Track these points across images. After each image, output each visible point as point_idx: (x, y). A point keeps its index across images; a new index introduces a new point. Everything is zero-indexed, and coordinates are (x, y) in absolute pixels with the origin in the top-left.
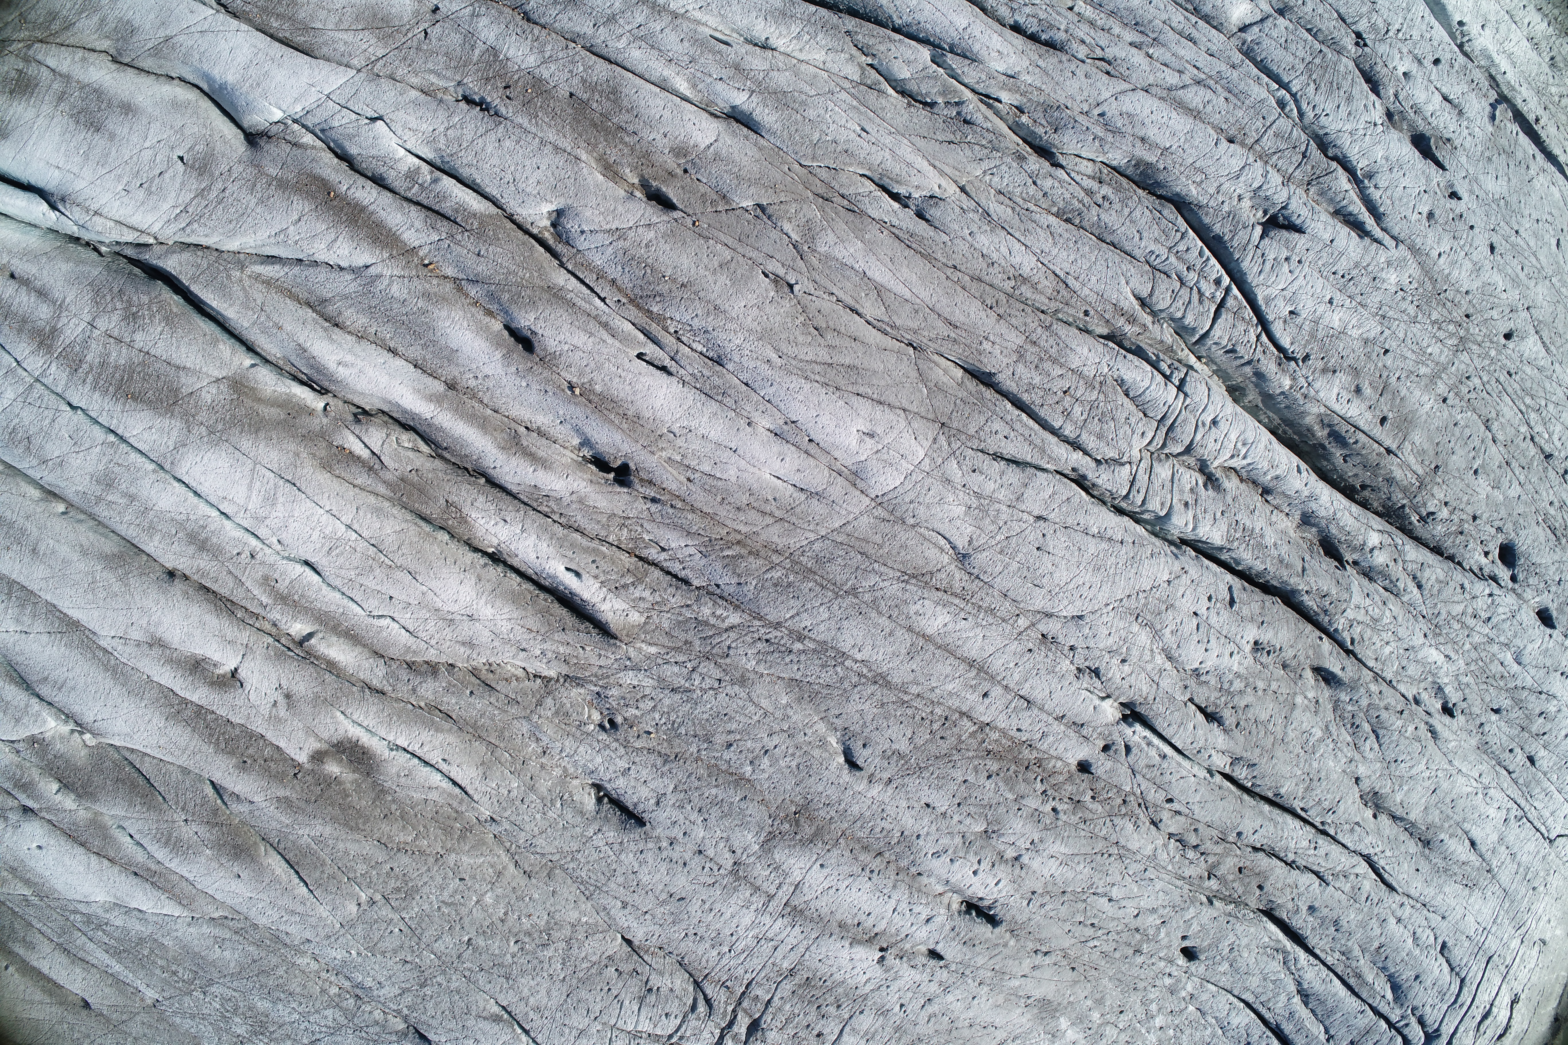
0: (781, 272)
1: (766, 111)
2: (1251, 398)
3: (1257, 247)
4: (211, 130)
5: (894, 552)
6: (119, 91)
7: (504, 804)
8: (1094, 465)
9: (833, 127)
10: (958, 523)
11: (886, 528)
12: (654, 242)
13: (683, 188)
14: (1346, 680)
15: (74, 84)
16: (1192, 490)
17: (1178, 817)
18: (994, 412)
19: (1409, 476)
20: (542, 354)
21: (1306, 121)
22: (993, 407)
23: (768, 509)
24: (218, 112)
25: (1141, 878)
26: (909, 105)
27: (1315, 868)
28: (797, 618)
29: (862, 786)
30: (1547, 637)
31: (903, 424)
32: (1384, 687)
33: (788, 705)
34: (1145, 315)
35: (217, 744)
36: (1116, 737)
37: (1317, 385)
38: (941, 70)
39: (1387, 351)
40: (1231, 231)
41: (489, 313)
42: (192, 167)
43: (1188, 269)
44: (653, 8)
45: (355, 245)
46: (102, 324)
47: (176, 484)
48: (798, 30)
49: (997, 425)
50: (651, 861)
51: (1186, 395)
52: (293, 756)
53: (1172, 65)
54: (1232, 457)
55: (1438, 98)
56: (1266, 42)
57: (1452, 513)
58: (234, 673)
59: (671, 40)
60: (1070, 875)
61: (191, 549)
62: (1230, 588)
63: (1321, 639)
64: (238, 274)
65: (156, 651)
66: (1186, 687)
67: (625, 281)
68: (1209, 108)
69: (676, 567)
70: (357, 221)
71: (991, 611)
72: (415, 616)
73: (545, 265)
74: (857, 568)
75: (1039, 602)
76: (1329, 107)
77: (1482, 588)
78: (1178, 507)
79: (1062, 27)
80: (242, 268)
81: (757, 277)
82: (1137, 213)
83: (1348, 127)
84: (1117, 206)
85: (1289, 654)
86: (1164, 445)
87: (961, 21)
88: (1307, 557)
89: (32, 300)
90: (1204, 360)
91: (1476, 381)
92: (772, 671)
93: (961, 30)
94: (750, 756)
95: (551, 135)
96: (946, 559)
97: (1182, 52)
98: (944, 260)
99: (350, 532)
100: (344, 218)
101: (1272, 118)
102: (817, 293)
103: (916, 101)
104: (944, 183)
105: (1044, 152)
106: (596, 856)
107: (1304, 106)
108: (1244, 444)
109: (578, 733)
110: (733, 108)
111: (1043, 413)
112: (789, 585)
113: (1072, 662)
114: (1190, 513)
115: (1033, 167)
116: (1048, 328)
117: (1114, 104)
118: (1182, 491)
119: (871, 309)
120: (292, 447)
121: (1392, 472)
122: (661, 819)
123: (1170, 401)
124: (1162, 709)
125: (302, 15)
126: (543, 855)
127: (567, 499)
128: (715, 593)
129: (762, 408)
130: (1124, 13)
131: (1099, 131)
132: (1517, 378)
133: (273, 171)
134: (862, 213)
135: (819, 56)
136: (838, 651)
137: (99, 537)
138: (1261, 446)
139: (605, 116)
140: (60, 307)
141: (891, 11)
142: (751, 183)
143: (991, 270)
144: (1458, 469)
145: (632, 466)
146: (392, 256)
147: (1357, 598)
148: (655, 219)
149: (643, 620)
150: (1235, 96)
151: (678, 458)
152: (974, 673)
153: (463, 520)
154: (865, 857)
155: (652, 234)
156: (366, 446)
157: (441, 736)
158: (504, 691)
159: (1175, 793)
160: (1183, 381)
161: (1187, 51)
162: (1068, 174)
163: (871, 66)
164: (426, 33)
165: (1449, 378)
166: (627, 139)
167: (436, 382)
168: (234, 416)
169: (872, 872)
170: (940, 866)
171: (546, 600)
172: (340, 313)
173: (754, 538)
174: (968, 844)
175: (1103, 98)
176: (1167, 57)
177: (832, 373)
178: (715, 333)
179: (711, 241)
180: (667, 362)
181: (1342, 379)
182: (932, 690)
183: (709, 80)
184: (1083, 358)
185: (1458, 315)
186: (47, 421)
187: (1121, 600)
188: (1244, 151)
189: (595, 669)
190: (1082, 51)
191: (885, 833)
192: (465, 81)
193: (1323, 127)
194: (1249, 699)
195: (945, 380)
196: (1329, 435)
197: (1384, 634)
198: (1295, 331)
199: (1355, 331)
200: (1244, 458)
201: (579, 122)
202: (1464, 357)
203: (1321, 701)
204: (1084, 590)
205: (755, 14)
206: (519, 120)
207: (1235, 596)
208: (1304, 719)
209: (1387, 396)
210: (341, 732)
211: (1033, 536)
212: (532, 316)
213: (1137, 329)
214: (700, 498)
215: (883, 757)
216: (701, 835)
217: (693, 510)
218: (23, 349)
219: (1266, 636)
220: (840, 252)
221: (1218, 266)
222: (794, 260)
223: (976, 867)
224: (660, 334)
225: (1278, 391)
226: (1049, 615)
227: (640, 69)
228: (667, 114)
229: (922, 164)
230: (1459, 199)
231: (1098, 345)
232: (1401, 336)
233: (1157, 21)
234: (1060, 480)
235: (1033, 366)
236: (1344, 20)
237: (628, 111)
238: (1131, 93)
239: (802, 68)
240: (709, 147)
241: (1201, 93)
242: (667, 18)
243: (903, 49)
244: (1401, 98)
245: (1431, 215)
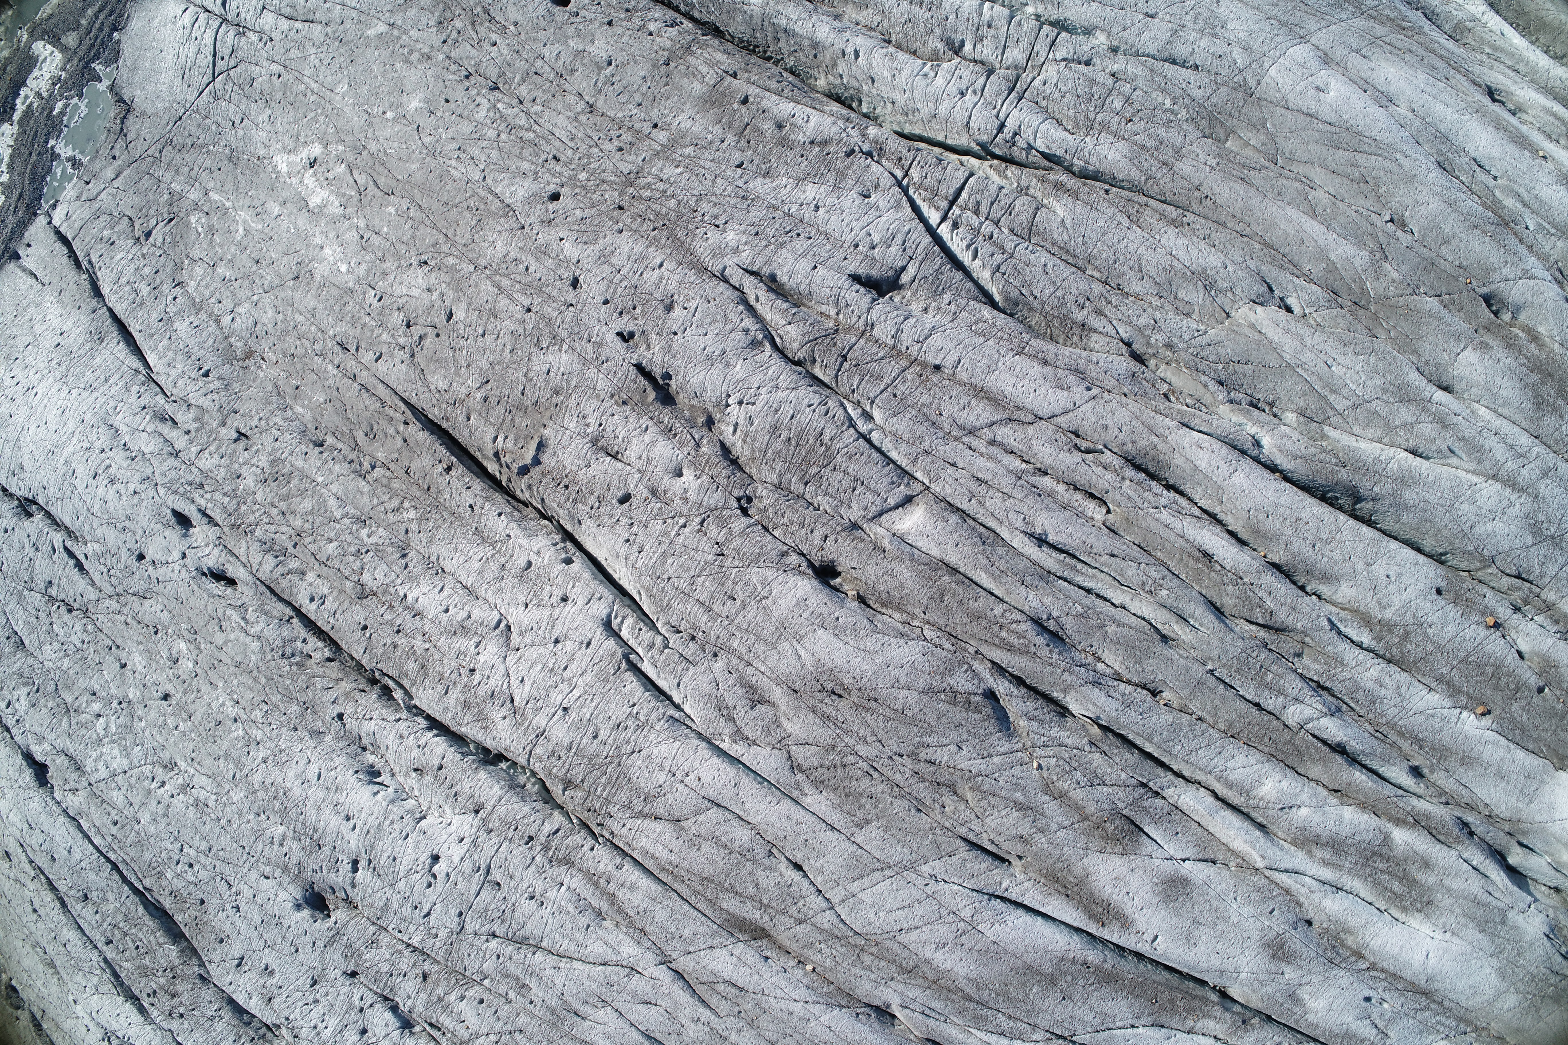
0: (1400, 233)
1: (1417, 383)
3: (911, 259)
9: (1358, 367)
12: (1501, 265)
13: (1478, 316)
16: (982, 39)
18: (1201, 105)
19: (706, 55)
21: (835, 400)
22: (1203, 109)
23: (1389, 47)
26: (1272, 405)
31: (1290, 97)
37: (835, 129)
39: (740, 166)
40: (942, 274)
43: (991, 237)
49: (1199, 94)
51: (996, 118)
53: (1002, 450)
55: (629, 455)
56: (882, 485)
57: (644, 27)
67: (1515, 240)
68: (963, 401)
79: (1128, 482)
81: (1419, 230)
82: (1048, 290)
83: (781, 395)
84: (1070, 298)
87: (1238, 479)
97: (990, 464)
98: (1252, 241)
101: (884, 396)
102: (1370, 212)
104: (1251, 317)
114: (986, 16)
115: (1158, 337)
116: (1151, 177)
117: (1077, 398)
118: (996, 37)
121: (728, 59)
123: (1014, 112)
131: (1093, 371)
132: (544, 156)
134: (1326, 289)
142: (1429, 314)
143: (1207, 232)
145: (1488, 98)
148: (1502, 285)
150: (928, 419)
155: (1505, 271)
160: (1000, 130)
161: (983, 466)
165: (649, 147)
173: (1393, 30)
175: (1090, 404)
176: (1007, 459)
177: (1354, 143)
179: (1458, 263)
181: (802, 137)
183: (1464, 414)
184: (1114, 149)
188: (923, 357)
193: (815, 392)
195: (1250, 135)
198: (864, 179)
199: (783, 184)
201: (1562, 379)
202: (625, 168)
205: (1430, 480)
209: (738, 124)
214: (1439, 64)
217: (1442, 58)
222: (1389, 244)
227: (1516, 429)
228: (1499, 381)
229: (1274, 334)
230: (620, 334)
231: (1095, 164)
232: (720, 181)
233: (1019, 496)
234: (1132, 46)
235: (1165, 143)
236: (766, 529)
237: (1527, 385)
238: (1058, 412)
239: (1379, 432)
240: (1464, 348)
241: (972, 418)
242: (1502, 474)
243: (1294, 449)
244: (692, 443)
245: (669, 308)
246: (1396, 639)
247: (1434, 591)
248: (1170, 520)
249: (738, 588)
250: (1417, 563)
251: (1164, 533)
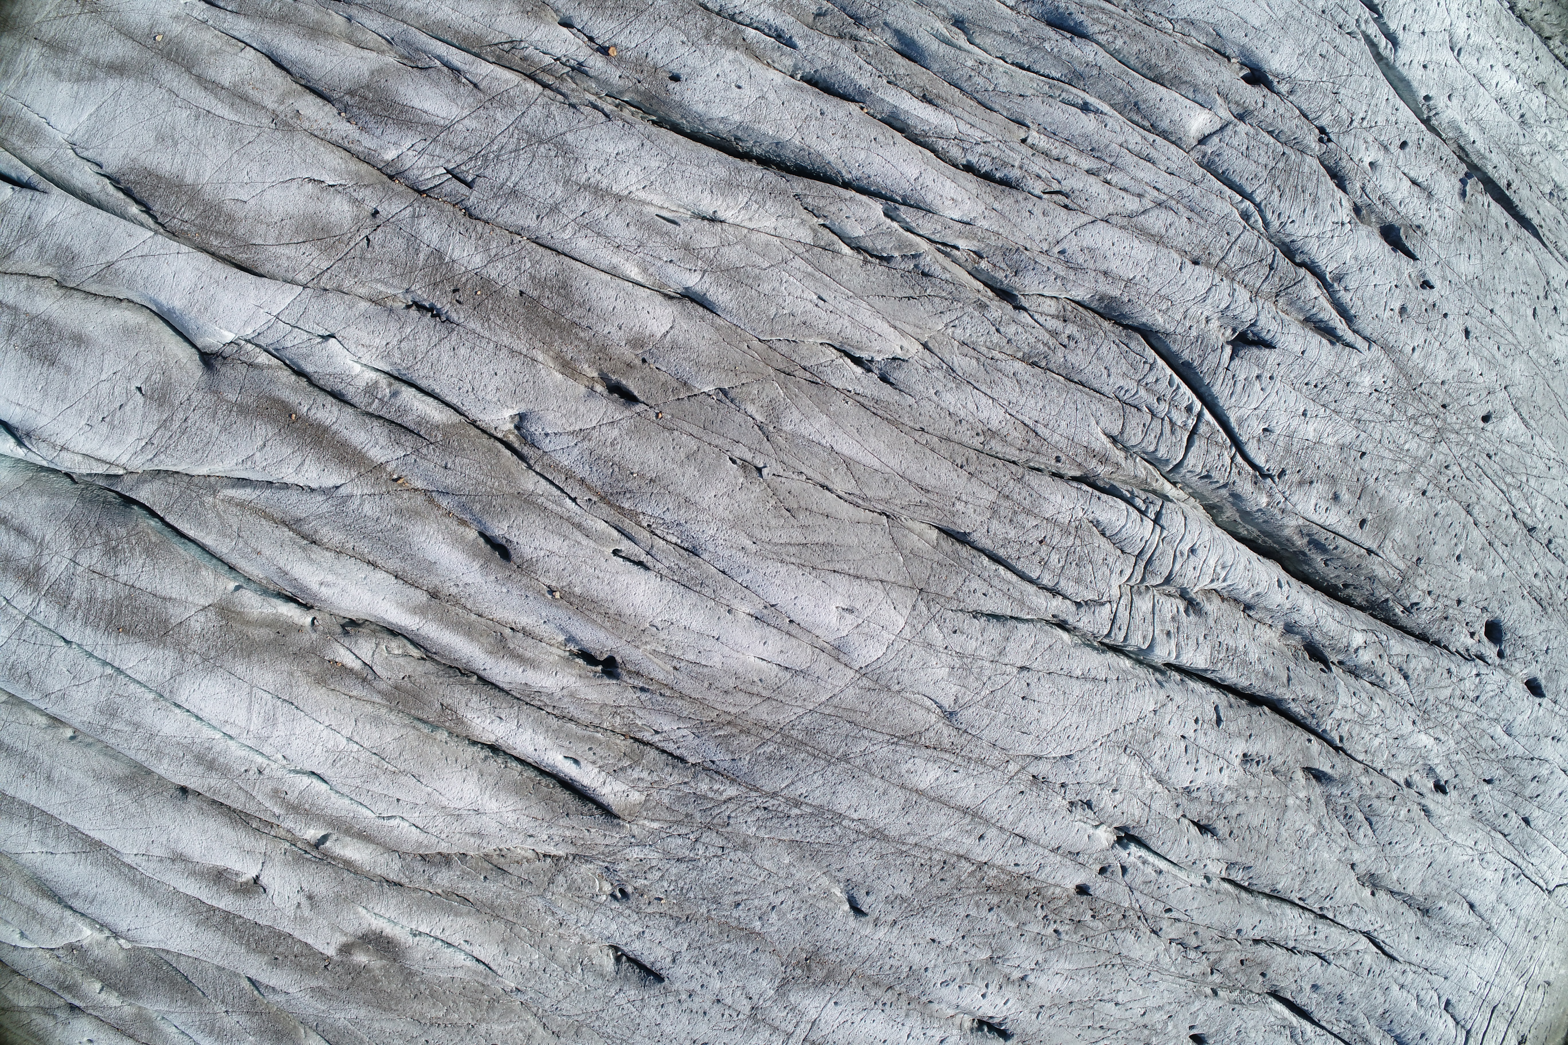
0: (748, 456)
1: (720, 290)
2: (1228, 514)
3: (1227, 369)
4: (166, 355)
5: (882, 718)
6: (69, 321)
7: (527, 976)
8: (1073, 608)
9: (789, 299)
10: (943, 684)
11: (873, 696)
12: (619, 440)
13: (643, 379)
14: (1336, 776)
15: (22, 316)
16: (1173, 618)
17: (1177, 924)
18: (971, 571)
19: (1391, 572)
20: (519, 561)
21: (1272, 230)
22: (969, 566)
23: (755, 690)
24: (171, 332)
25: (1146, 981)
26: (866, 262)
27: (1315, 951)
28: (792, 787)
29: (868, 930)
30: (1536, 707)
31: (881, 595)
32: (1375, 777)
33: (791, 864)
34: (1117, 452)
35: (248, 944)
36: (1111, 860)
37: (1294, 499)
38: (895, 225)
39: (1363, 454)
40: (1200, 356)
41: (463, 522)
42: (151, 398)
43: (1158, 400)
44: (596, 193)
45: (322, 467)
46: (85, 560)
47: (177, 711)
48: (746, 200)
49: (976, 584)
50: (672, 1013)
51: (1162, 528)
52: (321, 950)
53: (1132, 189)
54: (1212, 581)
55: (1407, 183)
56: (1227, 152)
57: (1435, 601)
58: (256, 880)
59: (617, 226)
60: (1076, 987)
61: (200, 770)
62: (1216, 708)
63: (1310, 741)
64: (211, 499)
65: (179, 866)
66: (1178, 805)
67: (594, 480)
68: (1172, 231)
69: (671, 747)
70: (321, 442)
71: (982, 761)
72: (424, 814)
73: (513, 470)
74: (847, 736)
75: (1028, 747)
76: (1295, 213)
77: (1468, 670)
78: (1160, 637)
79: (1017, 164)
80: (214, 493)
81: (725, 465)
82: (1104, 349)
83: (1315, 231)
84: (1083, 344)
85: (1278, 761)
86: (1143, 580)
87: (912, 171)
88: (1292, 666)
89: (12, 539)
90: (1179, 485)
91: (1456, 469)
92: (772, 835)
93: (912, 181)
94: (759, 913)
95: (505, 339)
96: (933, 718)
97: (1141, 175)
98: (912, 424)
99: (351, 744)
100: (309, 440)
101: (1237, 233)
102: (786, 474)
103: (872, 256)
104: (906, 344)
105: (1006, 295)
106: (619, 1013)
107: (1269, 216)
108: (1223, 568)
109: (592, 904)
110: (687, 289)
111: (1019, 566)
112: (782, 758)
113: (1064, 798)
114: (1173, 642)
115: (996, 315)
116: (1019, 480)
117: (1074, 240)
118: (1163, 622)
119: (842, 483)
120: (285, 667)
121: (1373, 571)
122: (678, 975)
123: (1147, 536)
124: (1155, 830)
125: (241, 231)
126: (569, 1016)
127: (558, 694)
128: (711, 770)
129: (740, 595)
130: (1080, 140)
131: (1060, 270)
132: (1497, 459)
133: (232, 397)
134: (825, 385)
135: (769, 223)
136: (834, 813)
137: (109, 760)
138: (1241, 567)
139: (557, 313)
140: (40, 545)
141: (840, 166)
142: (711, 368)
143: (959, 428)
144: (1440, 558)
145: (619, 659)
146: (360, 475)
147: (1344, 698)
148: (618, 416)
149: (643, 798)
150: (1198, 214)
151: (663, 650)
152: (968, 819)
153: (460, 721)
154: (876, 992)
155: (616, 432)
156: (357, 657)
157: (460, 920)
158: (516, 873)
159: (1173, 903)
160: (1158, 515)
161: (1146, 173)
162: (1032, 317)
163: (824, 225)
164: (368, 240)
165: (1428, 471)
166: (582, 334)
167: (418, 592)
168: (224, 643)
169: (884, 1004)
170: (949, 994)
171: (547, 786)
172: (316, 531)
173: (744, 717)
174: (974, 971)
175: (1062, 235)
176: (1126, 182)
177: (806, 553)
178: (688, 525)
179: (676, 433)
180: (643, 558)
181: (1320, 488)
182: (929, 838)
183: (660, 263)
184: (1057, 506)
185: (1434, 406)
186: (44, 657)
187: (1109, 735)
188: (1210, 271)
189: (602, 848)
190: (1038, 187)
191: (893, 969)
192: (413, 288)
193: (1289, 235)
194: (1241, 808)
195: (920, 545)
196: (1309, 543)
197: (1372, 729)
198: (1270, 448)
199: (1330, 439)
200: (1224, 580)
201: (532, 321)
202: (1443, 447)
203: (1312, 798)
204: (1072, 732)
205: (700, 188)
206: (472, 325)
207: (1222, 715)
208: (1297, 818)
209: (1366, 498)
210: (365, 926)
211: (1018, 686)
212: (505, 525)
213: (1110, 469)
214: (687, 685)
215: (887, 902)
216: (718, 986)
217: (682, 696)
218: (11, 587)
219: (1255, 748)
220: (807, 429)
221: (1189, 392)
222: (760, 443)
223: (984, 991)
224: (634, 530)
225: (1255, 509)
226: (1038, 758)
227: (588, 258)
228: (619, 304)
229: (882, 327)
230: (1432, 287)
231: (1071, 490)
232: (1378, 436)
233: (1114, 145)
234: (1041, 629)
235: (1007, 521)
236: (1306, 117)
237: (580, 306)
238: (1091, 226)
239: (754, 238)
240: (665, 335)
241: (1163, 216)
242: (611, 202)
243: (854, 207)
244: (1368, 190)
245: (1403, 310)
246: (717, 31)
247: (683, 78)
248: (971, 131)
249: (1320, 64)
250: (706, 103)
251: (973, 119)
